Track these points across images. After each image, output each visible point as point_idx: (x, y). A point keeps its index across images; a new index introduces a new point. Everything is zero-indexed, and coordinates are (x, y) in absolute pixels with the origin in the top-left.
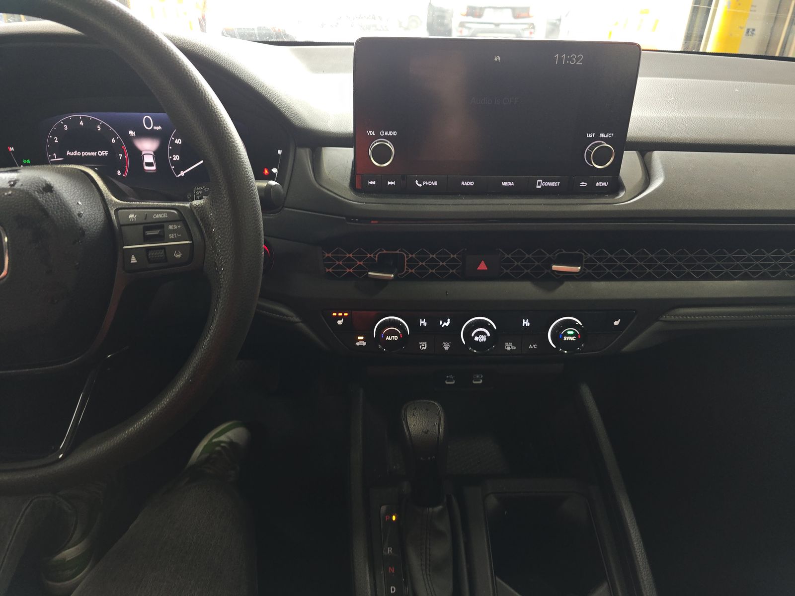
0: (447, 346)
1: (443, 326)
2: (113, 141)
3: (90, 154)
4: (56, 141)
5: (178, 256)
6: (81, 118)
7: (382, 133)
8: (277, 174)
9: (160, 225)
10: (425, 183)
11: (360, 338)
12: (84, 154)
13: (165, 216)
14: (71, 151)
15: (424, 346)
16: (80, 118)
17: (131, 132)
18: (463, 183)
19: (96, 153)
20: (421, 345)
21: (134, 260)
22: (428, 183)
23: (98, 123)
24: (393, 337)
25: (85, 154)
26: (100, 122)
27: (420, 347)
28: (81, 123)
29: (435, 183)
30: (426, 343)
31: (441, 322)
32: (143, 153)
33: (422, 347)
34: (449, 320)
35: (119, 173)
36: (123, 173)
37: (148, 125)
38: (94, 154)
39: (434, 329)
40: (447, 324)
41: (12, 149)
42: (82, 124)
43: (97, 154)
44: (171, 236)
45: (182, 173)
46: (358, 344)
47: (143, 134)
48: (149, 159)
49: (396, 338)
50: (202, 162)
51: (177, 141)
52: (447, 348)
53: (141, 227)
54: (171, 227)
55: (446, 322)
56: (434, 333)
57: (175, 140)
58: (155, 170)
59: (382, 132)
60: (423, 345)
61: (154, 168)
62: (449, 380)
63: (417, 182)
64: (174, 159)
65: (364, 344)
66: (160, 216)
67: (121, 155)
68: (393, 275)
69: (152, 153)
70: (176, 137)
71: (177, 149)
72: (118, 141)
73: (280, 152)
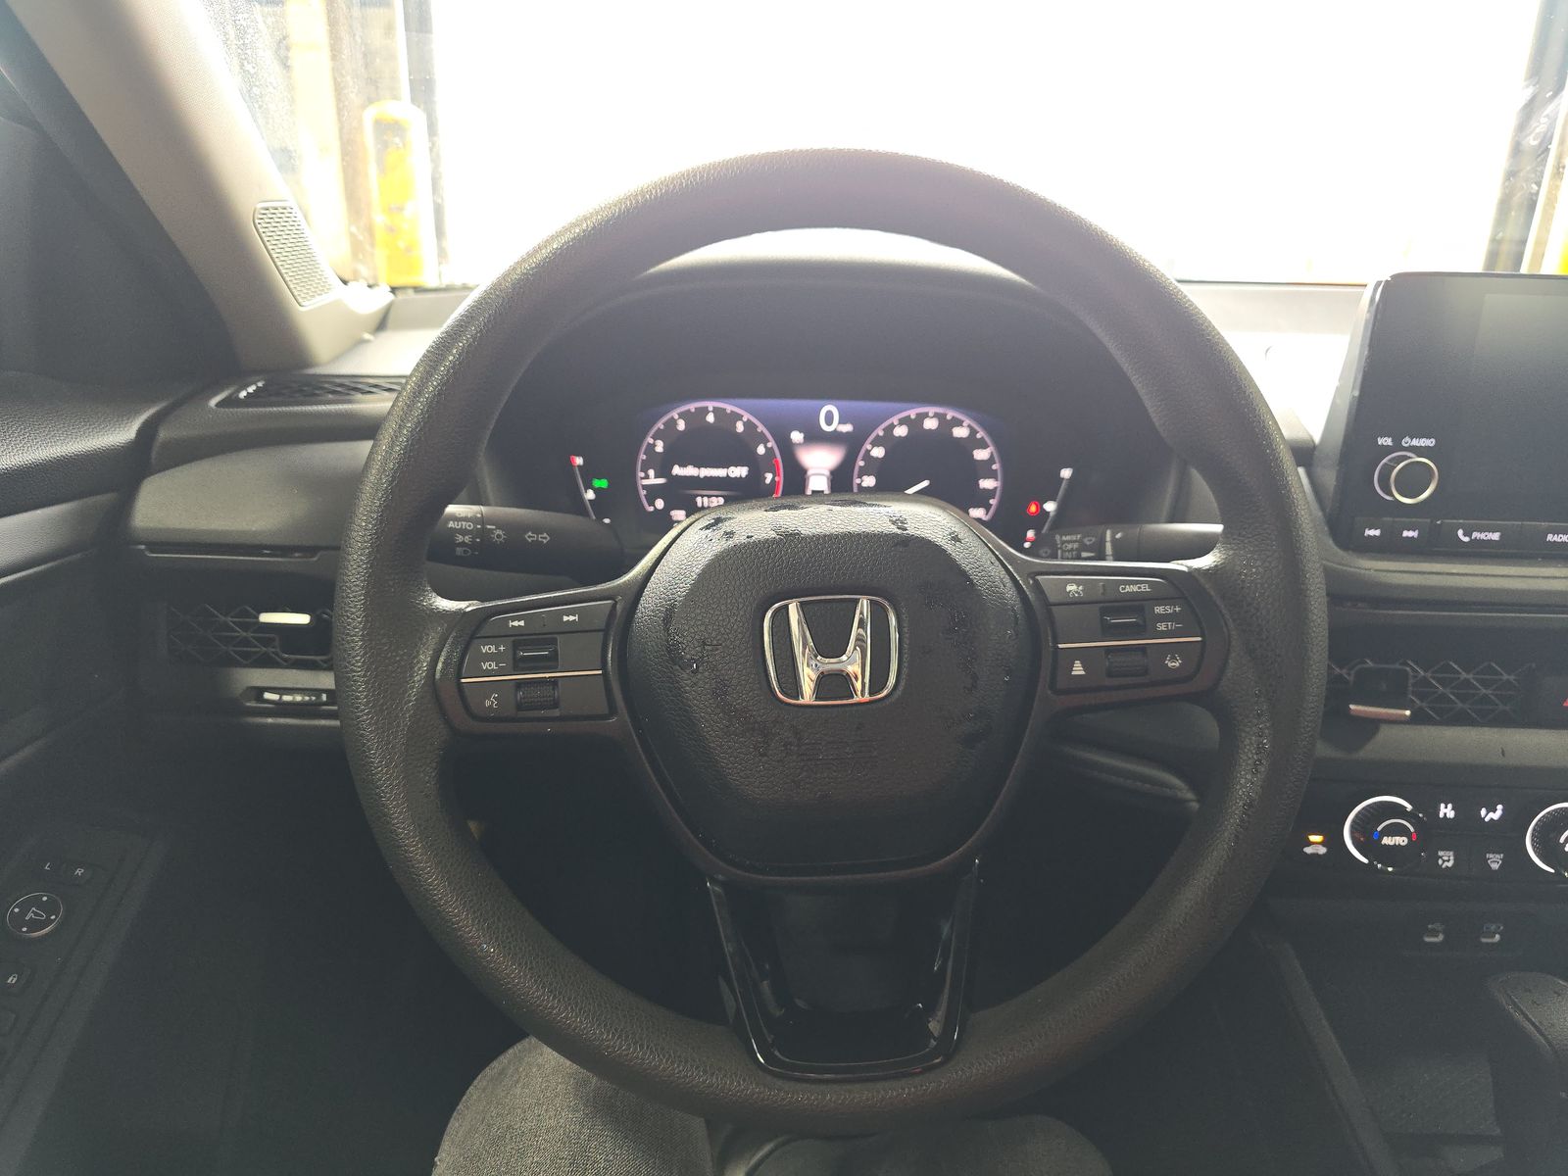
0: (1495, 862)
1: (1487, 819)
2: (761, 450)
3: (714, 472)
4: (659, 449)
5: (1174, 664)
6: (711, 410)
7: (1406, 442)
8: (1052, 513)
9: (1137, 605)
10: (1475, 535)
11: (1314, 838)
12: (704, 471)
13: (1145, 588)
14: (683, 465)
15: (1447, 860)
16: (711, 408)
17: (796, 436)
18: (1550, 537)
19: (726, 471)
20: (1441, 857)
21: (1078, 669)
22: (1482, 536)
23: (740, 417)
24: (1397, 838)
25: (706, 472)
26: (744, 415)
27: (1440, 862)
28: (710, 418)
29: (1496, 536)
30: (1451, 853)
31: (1483, 812)
32: (809, 473)
33: (1444, 861)
34: (1500, 807)
37: (829, 421)
39: (1467, 825)
40: (1496, 816)
41: (579, 461)
42: (712, 420)
44: (1161, 627)
46: (1308, 850)
47: (815, 437)
48: (819, 483)
49: (1402, 841)
50: (928, 482)
51: (875, 452)
52: (1495, 866)
53: (1096, 608)
54: (1159, 610)
55: (1495, 811)
56: (1467, 834)
59: (1407, 439)
60: (1446, 858)
62: (1434, 933)
63: (1460, 533)
64: (865, 484)
65: (1322, 850)
66: (1135, 588)
67: (770, 475)
68: (1408, 713)
69: (827, 473)
70: (875, 444)
71: (873, 466)
72: (769, 451)
73: (1066, 473)
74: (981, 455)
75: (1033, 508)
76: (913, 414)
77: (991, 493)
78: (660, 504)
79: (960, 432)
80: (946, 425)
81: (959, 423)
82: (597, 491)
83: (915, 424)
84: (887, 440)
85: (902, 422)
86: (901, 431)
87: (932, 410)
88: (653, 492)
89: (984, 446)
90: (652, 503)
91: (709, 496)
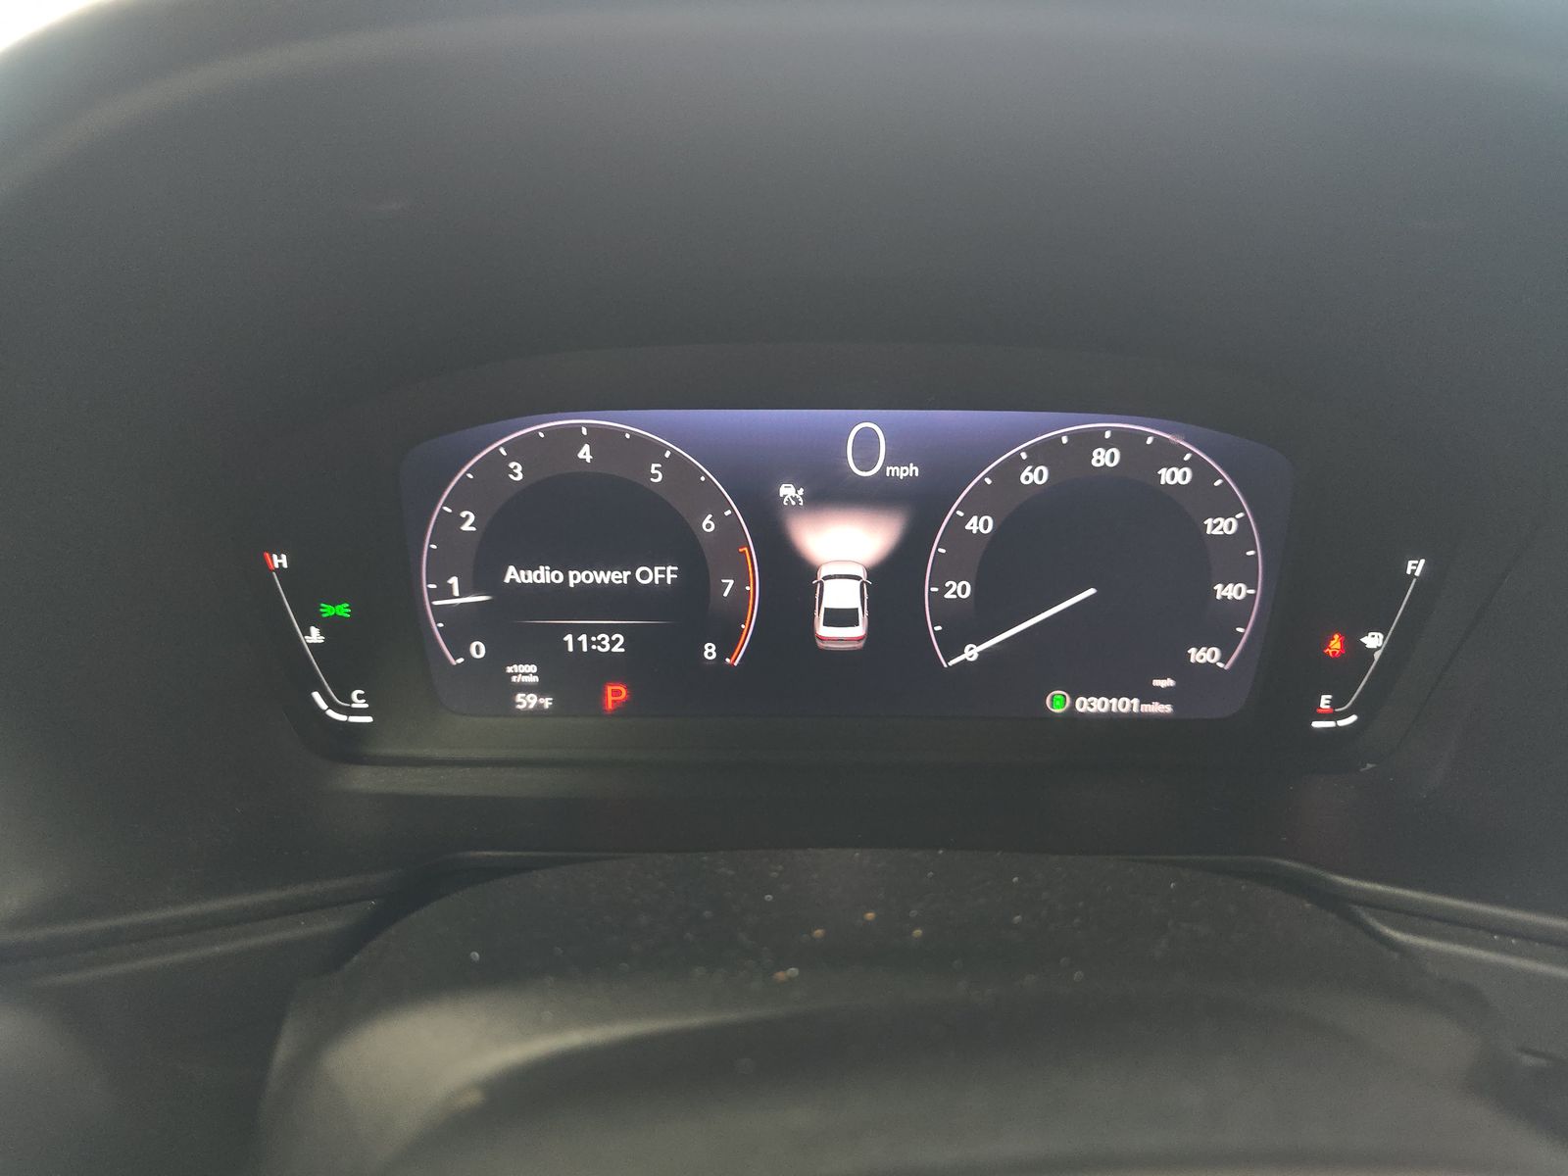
2: (708, 524)
3: (602, 577)
4: (466, 527)
6: (588, 432)
8: (1377, 655)
12: (576, 578)
16: (584, 431)
17: (787, 491)
19: (627, 573)
23: (656, 451)
25: (581, 577)
26: (665, 447)
28: (585, 453)
32: (823, 573)
35: (710, 651)
36: (725, 650)
37: (866, 459)
38: (618, 577)
41: (280, 561)
42: (588, 458)
43: (632, 578)
45: (971, 653)
48: (841, 595)
50: (1091, 591)
51: (974, 525)
57: (967, 519)
58: (859, 639)
61: (858, 631)
64: (948, 595)
67: (731, 582)
69: (861, 573)
70: (972, 508)
71: (966, 555)
72: (726, 526)
73: (1416, 567)
74: (1221, 526)
75: (1336, 644)
76: (1063, 434)
77: (1239, 609)
78: (478, 650)
79: (1174, 476)
80: (1142, 458)
81: (1175, 459)
82: (328, 626)
83: (1067, 457)
84: (1003, 494)
85: (1036, 456)
86: (1034, 476)
87: (1108, 426)
88: (459, 627)
89: (1227, 510)
90: (460, 649)
91: (591, 631)
